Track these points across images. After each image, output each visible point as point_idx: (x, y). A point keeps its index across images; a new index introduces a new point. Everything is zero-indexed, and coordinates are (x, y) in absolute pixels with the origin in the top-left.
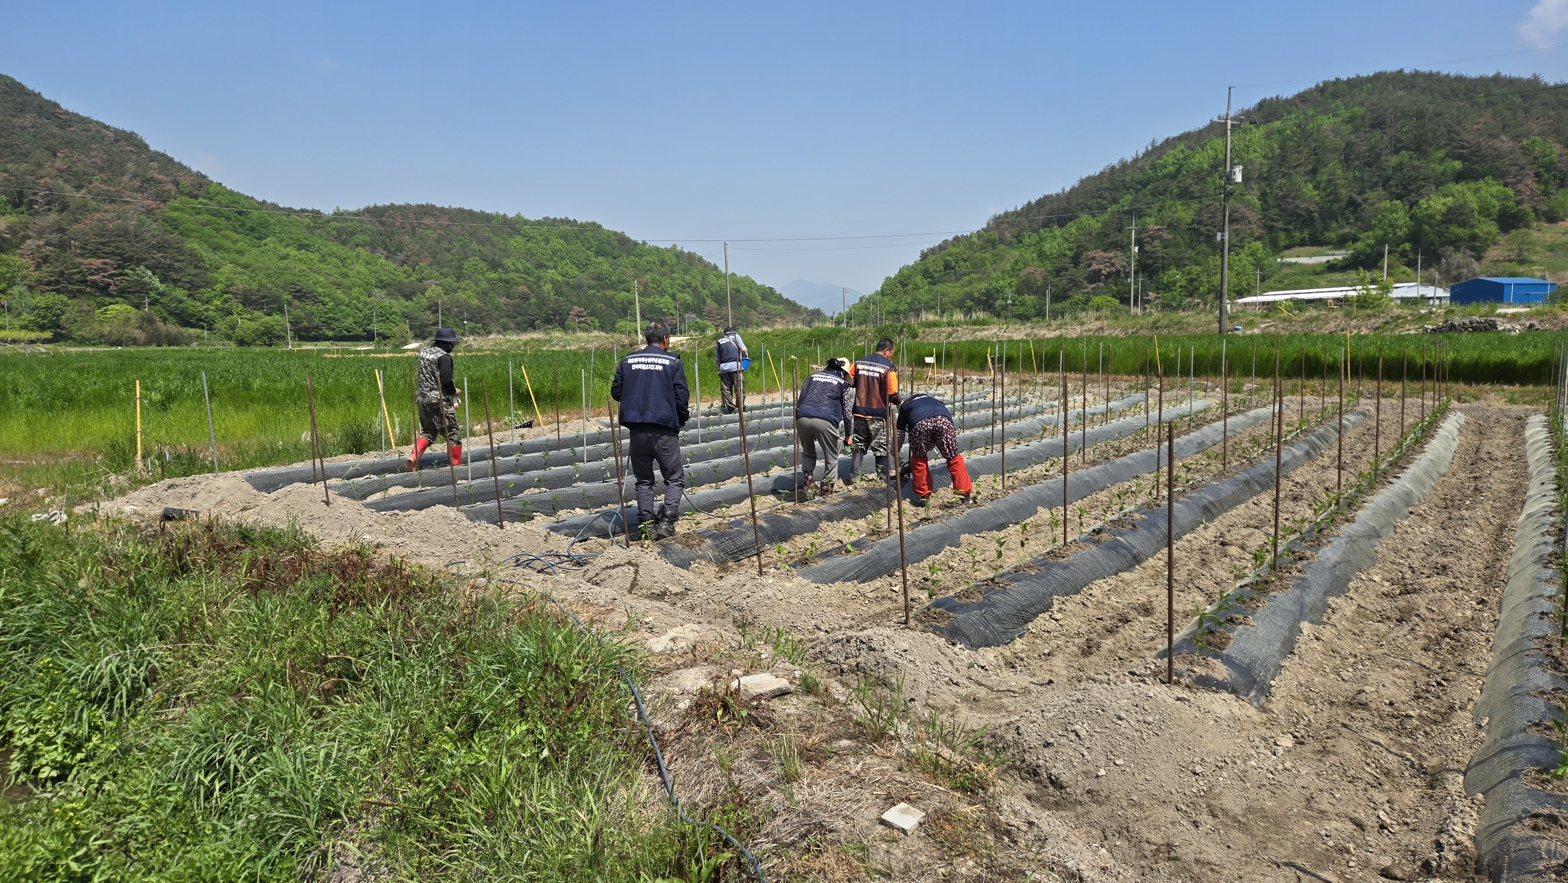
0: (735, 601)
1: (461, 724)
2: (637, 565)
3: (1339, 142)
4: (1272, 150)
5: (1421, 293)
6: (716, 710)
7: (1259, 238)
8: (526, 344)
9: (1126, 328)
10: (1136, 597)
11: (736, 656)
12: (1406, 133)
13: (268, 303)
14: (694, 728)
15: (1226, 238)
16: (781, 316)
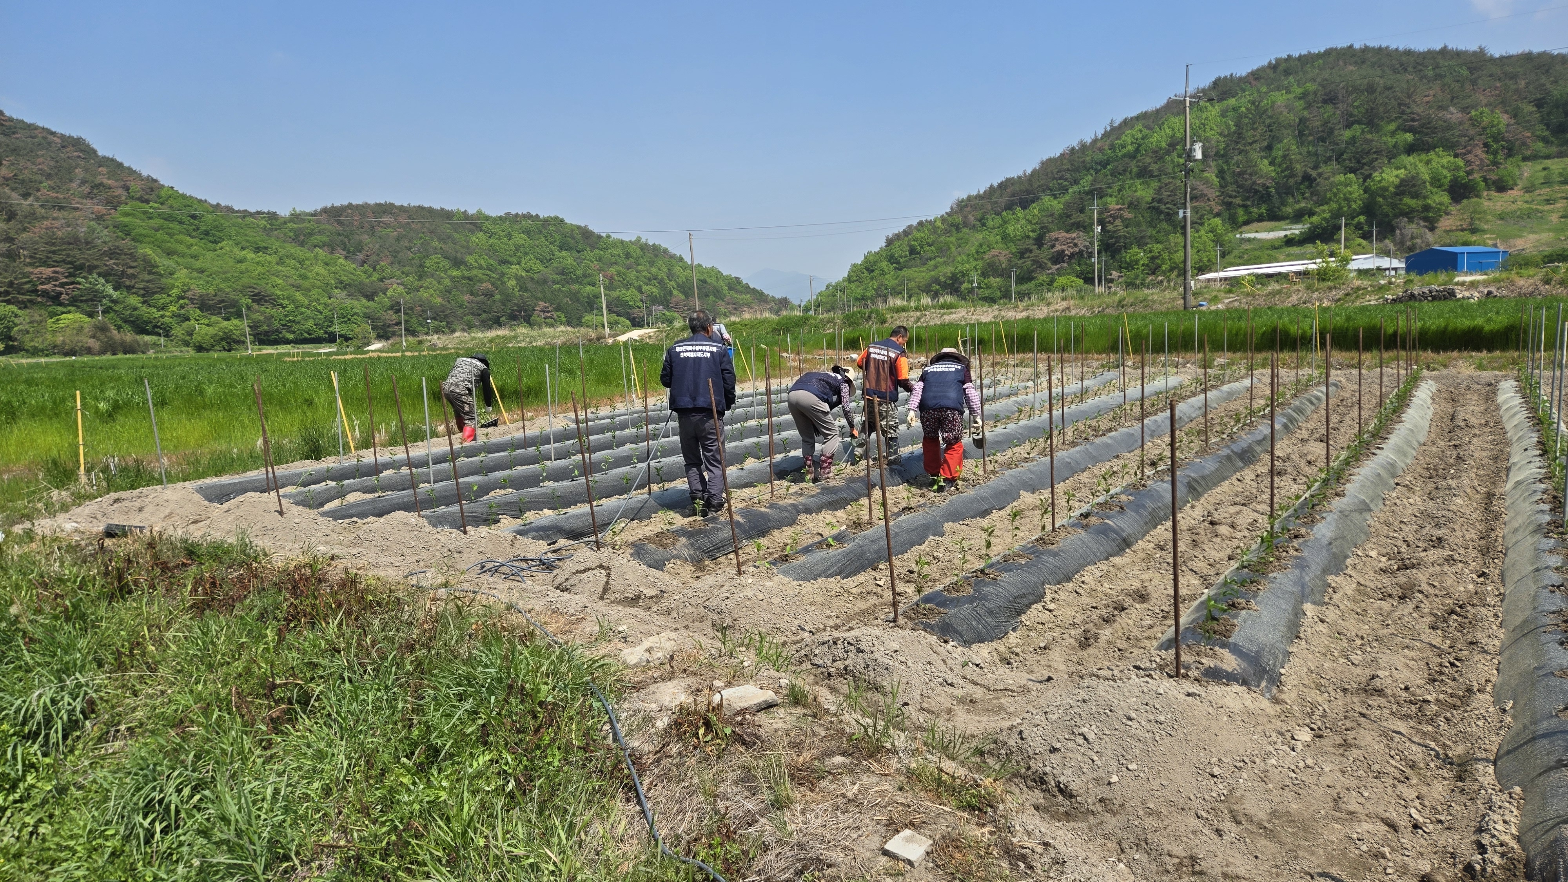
0: (713, 603)
1: (420, 753)
2: (608, 568)
3: (1293, 118)
4: (1228, 127)
5: (1377, 265)
6: (698, 728)
7: (1218, 215)
8: (491, 341)
9: (1092, 307)
10: (1128, 583)
11: (717, 664)
12: (1357, 107)
13: (225, 308)
14: (674, 749)
15: (1189, 214)
16: (749, 305)
